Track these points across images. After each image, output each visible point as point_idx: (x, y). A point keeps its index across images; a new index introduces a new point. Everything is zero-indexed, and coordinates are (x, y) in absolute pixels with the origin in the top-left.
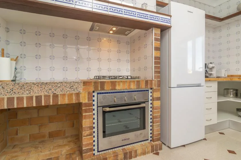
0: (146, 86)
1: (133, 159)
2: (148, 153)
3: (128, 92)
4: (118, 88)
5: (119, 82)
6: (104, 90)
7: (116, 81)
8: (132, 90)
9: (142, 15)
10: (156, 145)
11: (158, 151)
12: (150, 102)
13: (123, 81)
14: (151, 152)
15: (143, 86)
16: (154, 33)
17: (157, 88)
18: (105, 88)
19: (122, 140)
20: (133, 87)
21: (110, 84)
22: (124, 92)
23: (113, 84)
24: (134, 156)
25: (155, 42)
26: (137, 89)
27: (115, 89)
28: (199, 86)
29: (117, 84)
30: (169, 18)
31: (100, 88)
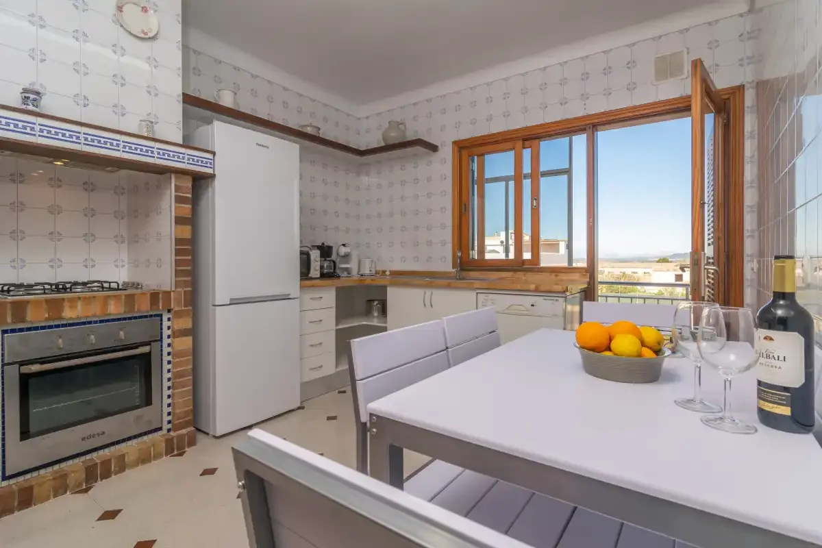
0: (152, 304)
1: (113, 476)
2: (158, 456)
3: (101, 321)
4: (69, 314)
5: (71, 300)
6: (23, 320)
7: (63, 299)
8: (112, 317)
9: (136, 149)
10: (180, 437)
11: (184, 448)
12: (166, 341)
13: (85, 298)
14: (166, 455)
15: (144, 306)
16: (176, 185)
17: (183, 308)
18: (29, 318)
19: (83, 439)
20: (114, 309)
21: (45, 306)
22: (90, 323)
23: (56, 306)
24: (117, 469)
25: (176, 207)
26: (125, 312)
27: (61, 318)
28: (286, 298)
29: (66, 304)
30: (209, 156)
31: (13, 316)
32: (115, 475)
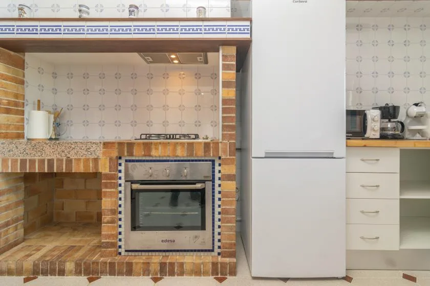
0: (205, 152)
1: (176, 277)
2: (206, 274)
3: (175, 161)
4: (155, 153)
5: (156, 144)
7: (152, 143)
8: (178, 159)
9: (197, 30)
10: (223, 265)
11: (226, 275)
12: (217, 182)
13: (163, 143)
14: (212, 275)
15: (200, 153)
17: (228, 157)
18: (134, 154)
19: (162, 241)
20: (181, 153)
21: (142, 147)
22: (168, 161)
23: (147, 147)
24: (179, 272)
25: (223, 73)
26: (187, 156)
27: (150, 156)
29: (153, 146)
30: (248, 23)
31: (127, 152)
32: (178, 275)
